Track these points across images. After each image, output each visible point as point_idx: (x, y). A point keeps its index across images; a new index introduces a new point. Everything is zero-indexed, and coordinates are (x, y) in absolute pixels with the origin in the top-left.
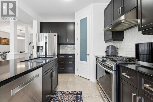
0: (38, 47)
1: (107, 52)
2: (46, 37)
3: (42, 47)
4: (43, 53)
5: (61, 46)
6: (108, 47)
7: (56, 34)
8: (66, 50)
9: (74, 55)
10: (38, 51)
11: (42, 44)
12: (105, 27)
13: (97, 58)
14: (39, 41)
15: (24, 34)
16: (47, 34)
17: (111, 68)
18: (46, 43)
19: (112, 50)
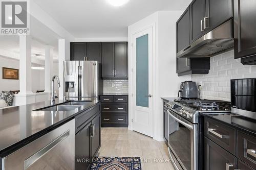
0: (67, 83)
1: (182, 91)
2: (80, 67)
3: (73, 83)
4: (75, 94)
5: (105, 81)
6: (184, 83)
7: (96, 62)
8: (113, 88)
9: (126, 97)
10: (67, 91)
11: (73, 78)
12: (177, 51)
13: (165, 101)
14: (68, 74)
15: (44, 61)
16: (82, 62)
17: (190, 121)
18: (80, 77)
19: (190, 88)
